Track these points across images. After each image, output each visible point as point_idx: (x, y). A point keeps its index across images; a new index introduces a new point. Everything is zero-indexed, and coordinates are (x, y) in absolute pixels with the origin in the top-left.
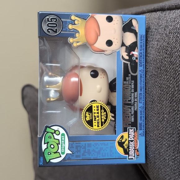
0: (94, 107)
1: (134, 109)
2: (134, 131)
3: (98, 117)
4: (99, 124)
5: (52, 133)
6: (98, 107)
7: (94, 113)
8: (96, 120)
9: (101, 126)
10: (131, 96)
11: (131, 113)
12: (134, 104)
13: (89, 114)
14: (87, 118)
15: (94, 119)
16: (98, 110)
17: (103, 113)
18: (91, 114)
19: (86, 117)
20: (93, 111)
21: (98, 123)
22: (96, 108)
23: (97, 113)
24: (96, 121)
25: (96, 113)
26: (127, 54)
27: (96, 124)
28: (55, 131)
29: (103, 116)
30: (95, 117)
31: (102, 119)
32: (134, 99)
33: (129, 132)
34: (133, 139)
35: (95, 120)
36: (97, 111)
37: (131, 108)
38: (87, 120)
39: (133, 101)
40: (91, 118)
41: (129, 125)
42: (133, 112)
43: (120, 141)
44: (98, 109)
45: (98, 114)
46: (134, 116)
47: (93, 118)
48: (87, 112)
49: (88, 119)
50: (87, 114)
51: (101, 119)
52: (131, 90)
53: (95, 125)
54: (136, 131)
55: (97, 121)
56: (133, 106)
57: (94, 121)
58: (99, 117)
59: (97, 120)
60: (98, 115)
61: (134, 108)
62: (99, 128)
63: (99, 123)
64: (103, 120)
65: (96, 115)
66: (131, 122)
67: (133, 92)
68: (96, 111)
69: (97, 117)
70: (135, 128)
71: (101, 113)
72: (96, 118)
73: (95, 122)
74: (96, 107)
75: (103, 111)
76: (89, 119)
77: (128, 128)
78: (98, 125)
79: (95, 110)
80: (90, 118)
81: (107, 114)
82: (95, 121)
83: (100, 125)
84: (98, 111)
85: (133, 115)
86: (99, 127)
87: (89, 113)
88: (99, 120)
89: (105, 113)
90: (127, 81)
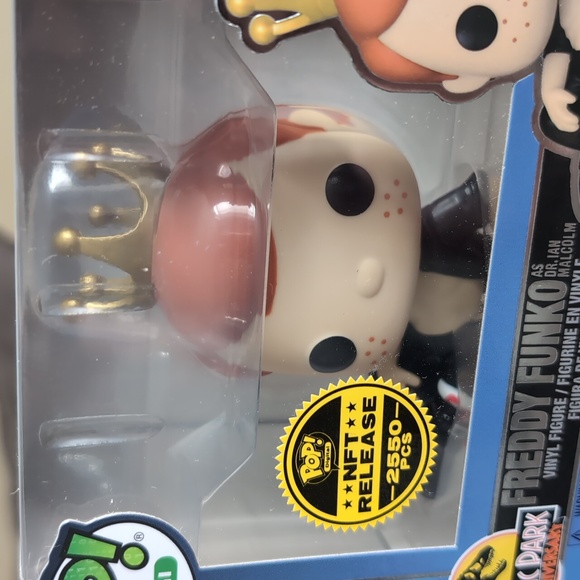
0: (352, 407)
1: (566, 415)
2: (546, 522)
3: (367, 459)
4: (367, 497)
5: (104, 562)
6: (374, 409)
7: (348, 440)
8: (354, 478)
9: (381, 506)
10: (559, 347)
11: (547, 432)
12: (568, 388)
13: (320, 449)
14: (303, 469)
15: (342, 473)
16: (368, 422)
17: (397, 439)
18: (328, 444)
19: (298, 462)
20: (344, 429)
21: (365, 490)
22: (358, 415)
23: (364, 440)
24: (355, 484)
25: (355, 439)
26: (572, 99)
27: (355, 497)
28: (120, 550)
29: (396, 455)
30: (349, 458)
31: (390, 472)
32: (575, 358)
33: (523, 528)
34: (536, 561)
35: (347, 477)
36: (365, 426)
37: (549, 409)
38: (305, 477)
39: (565, 373)
40: (327, 469)
41: (529, 492)
42: (557, 429)
43: (472, 576)
44: (372, 417)
45: (372, 443)
46: (558, 448)
47: (341, 464)
48: (306, 439)
49: (309, 473)
50: (305, 447)
51: (384, 469)
52: (564, 312)
53: (348, 504)
54: (561, 522)
55: (358, 480)
56: (562, 396)
57: (342, 484)
58: (371, 460)
59: (362, 476)
60: (367, 448)
61: (568, 409)
62: (365, 515)
63: (370, 492)
64: (394, 477)
65: (356, 448)
66: (541, 479)
67: (572, 322)
68: (358, 431)
69: (363, 461)
70: (556, 508)
71: (386, 435)
72: (354, 468)
73: (348, 489)
74: (359, 406)
75: (395, 428)
76: (319, 473)
77: (520, 509)
78: (362, 500)
79: (351, 423)
80: (322, 466)
81: (416, 444)
82: (350, 483)
83: (374, 504)
84: (369, 430)
85: (553, 444)
86: (369, 510)
87: (320, 442)
88: (370, 475)
89: (408, 437)
90: (551, 261)
